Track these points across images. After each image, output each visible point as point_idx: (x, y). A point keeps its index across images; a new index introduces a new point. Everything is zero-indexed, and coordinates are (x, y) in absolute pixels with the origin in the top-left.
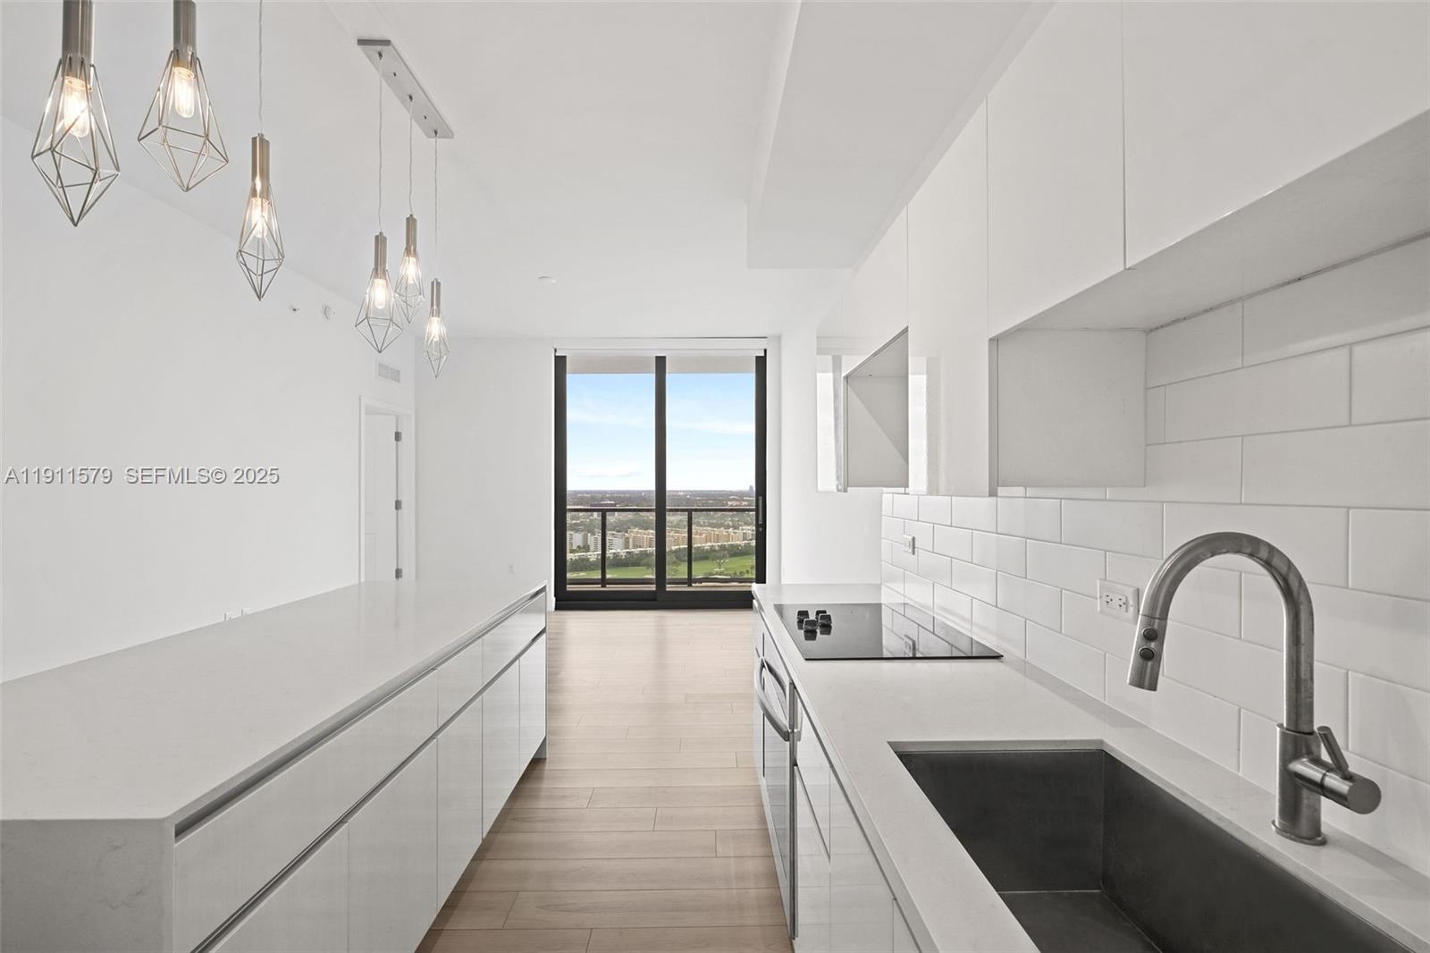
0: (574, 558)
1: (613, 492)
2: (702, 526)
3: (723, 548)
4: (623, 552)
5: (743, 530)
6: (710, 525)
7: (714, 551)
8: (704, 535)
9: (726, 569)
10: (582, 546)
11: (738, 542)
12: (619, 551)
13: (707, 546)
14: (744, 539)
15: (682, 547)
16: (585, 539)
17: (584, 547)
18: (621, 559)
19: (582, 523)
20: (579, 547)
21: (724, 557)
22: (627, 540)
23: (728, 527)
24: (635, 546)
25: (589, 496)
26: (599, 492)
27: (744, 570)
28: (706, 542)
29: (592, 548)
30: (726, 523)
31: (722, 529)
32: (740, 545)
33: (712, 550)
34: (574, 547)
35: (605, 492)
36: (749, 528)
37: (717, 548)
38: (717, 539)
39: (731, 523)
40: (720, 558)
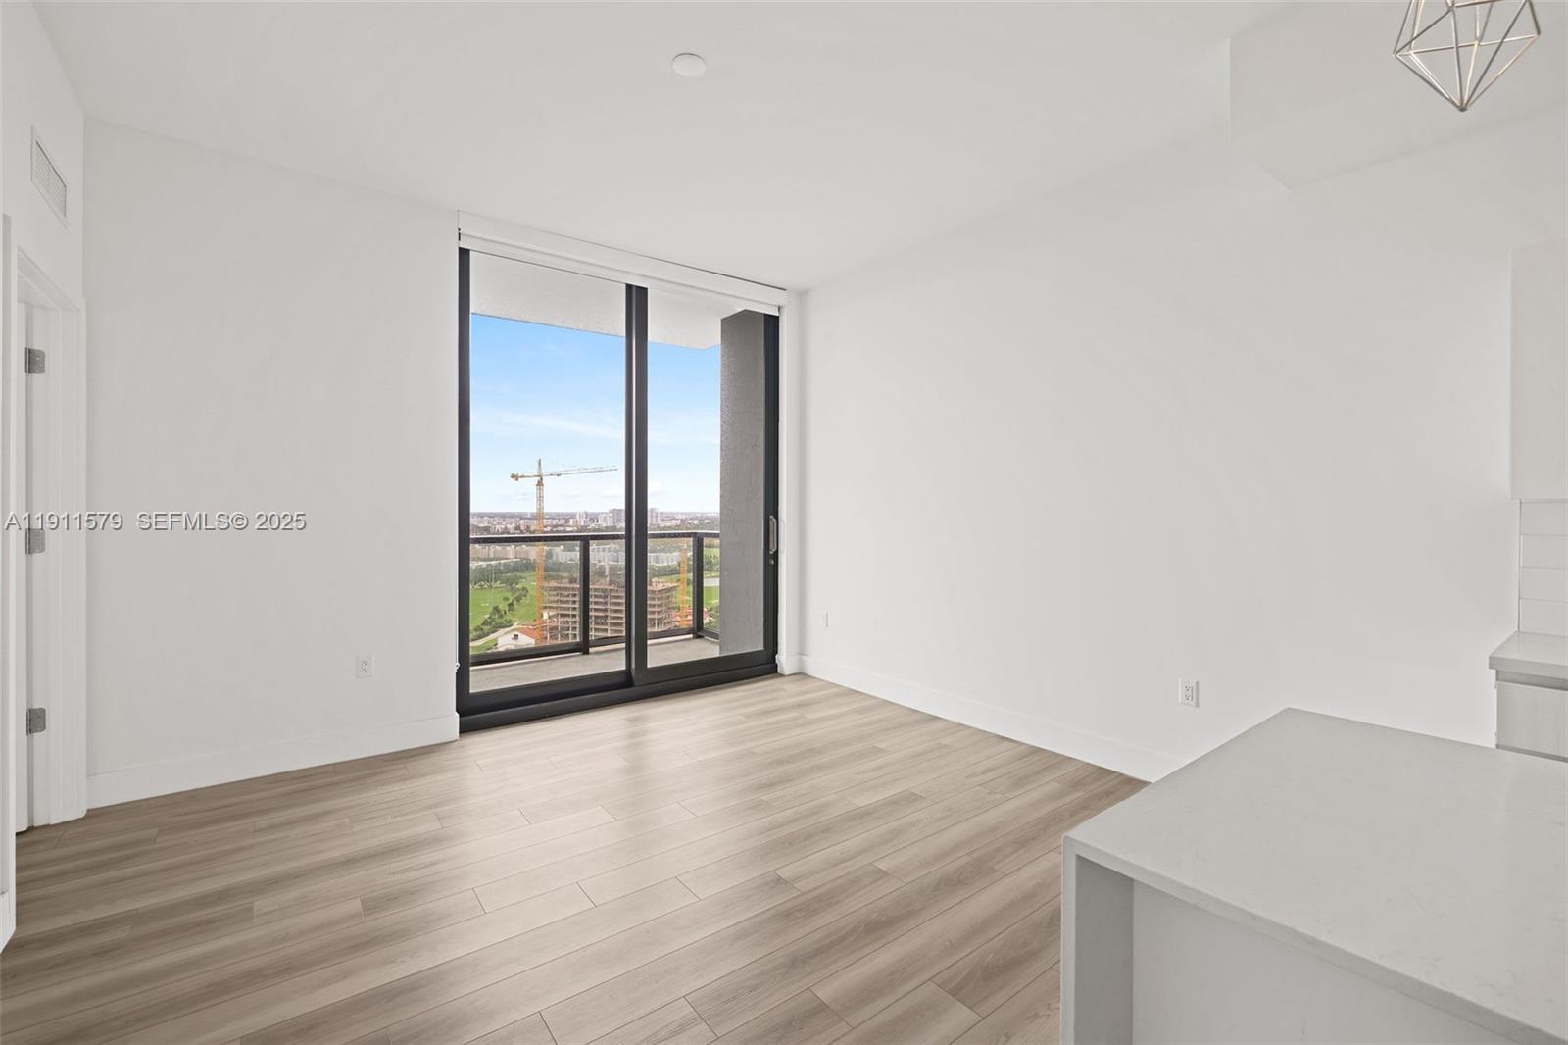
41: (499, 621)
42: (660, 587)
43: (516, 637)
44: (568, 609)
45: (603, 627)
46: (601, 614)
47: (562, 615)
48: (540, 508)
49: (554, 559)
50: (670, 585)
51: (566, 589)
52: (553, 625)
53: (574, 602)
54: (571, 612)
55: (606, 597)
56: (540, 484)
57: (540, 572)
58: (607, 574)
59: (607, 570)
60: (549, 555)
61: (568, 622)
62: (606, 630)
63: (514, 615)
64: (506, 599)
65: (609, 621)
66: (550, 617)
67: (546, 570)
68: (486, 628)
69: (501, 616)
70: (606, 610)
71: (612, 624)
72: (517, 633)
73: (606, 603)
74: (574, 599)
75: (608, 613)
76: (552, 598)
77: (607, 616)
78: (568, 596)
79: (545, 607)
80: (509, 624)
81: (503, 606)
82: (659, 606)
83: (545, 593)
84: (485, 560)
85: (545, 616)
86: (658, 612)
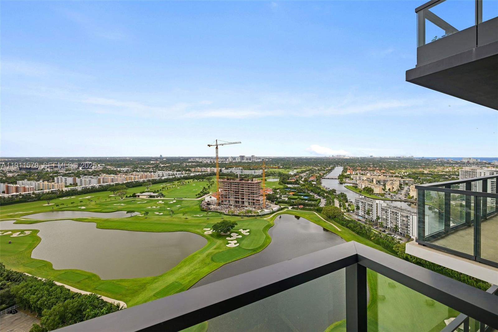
0: (67, 190)
1: (90, 158)
2: (139, 172)
3: (149, 181)
4: (97, 185)
5: (158, 173)
6: (143, 171)
7: (145, 182)
8: (140, 176)
9: (151, 190)
10: (72, 184)
11: (156, 178)
12: (95, 185)
13: (141, 180)
14: (159, 176)
15: (129, 181)
16: (75, 180)
17: (74, 184)
18: (96, 189)
19: (73, 173)
20: (71, 184)
21: (150, 184)
22: (99, 180)
23: (151, 172)
24: (103, 182)
25: (77, 159)
26: (82, 158)
27: (159, 189)
28: (141, 179)
29: (79, 184)
30: (150, 170)
31: (148, 173)
32: (156, 179)
33: (144, 182)
34: (68, 184)
35: (87, 158)
36: (161, 172)
37: (146, 181)
38: (146, 177)
39: (152, 170)
40: (148, 185)
41: (205, 192)
42: (256, 182)
43: (211, 197)
44: (227, 189)
45: (238, 195)
46: (237, 190)
47: (225, 190)
48: (217, 156)
49: (222, 172)
50: (259, 181)
51: (226, 182)
52: (222, 193)
53: (229, 186)
54: (228, 190)
55: (238, 185)
56: (217, 148)
57: (218, 176)
58: (239, 177)
59: (239, 176)
60: (221, 171)
61: (227, 193)
62: (239, 196)
63: (210, 190)
64: (207, 185)
65: (240, 193)
66: (221, 191)
67: (219, 175)
68: (202, 194)
69: (206, 190)
70: (239, 189)
71: (241, 194)
72: (211, 196)
73: (239, 187)
74: (228, 185)
75: (239, 190)
76: (222, 185)
77: (239, 191)
78: (227, 184)
79: (220, 188)
80: (209, 193)
81: (206, 187)
82: (256, 188)
83: (219, 183)
84: (201, 172)
85: (220, 191)
86: (256, 190)
